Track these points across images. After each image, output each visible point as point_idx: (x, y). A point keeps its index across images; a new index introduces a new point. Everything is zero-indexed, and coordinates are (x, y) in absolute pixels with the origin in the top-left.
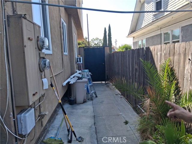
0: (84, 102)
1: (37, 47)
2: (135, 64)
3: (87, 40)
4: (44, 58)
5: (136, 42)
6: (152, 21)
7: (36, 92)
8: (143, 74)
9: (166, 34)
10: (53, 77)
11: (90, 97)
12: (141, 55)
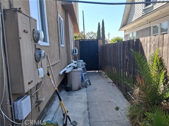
0: (79, 89)
1: (32, 39)
2: (125, 54)
3: (83, 34)
4: (39, 49)
5: (127, 34)
6: (142, 15)
7: (32, 81)
8: (133, 64)
9: (155, 27)
10: (50, 66)
11: (84, 84)
12: (131, 46)
